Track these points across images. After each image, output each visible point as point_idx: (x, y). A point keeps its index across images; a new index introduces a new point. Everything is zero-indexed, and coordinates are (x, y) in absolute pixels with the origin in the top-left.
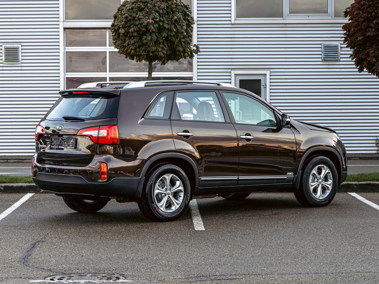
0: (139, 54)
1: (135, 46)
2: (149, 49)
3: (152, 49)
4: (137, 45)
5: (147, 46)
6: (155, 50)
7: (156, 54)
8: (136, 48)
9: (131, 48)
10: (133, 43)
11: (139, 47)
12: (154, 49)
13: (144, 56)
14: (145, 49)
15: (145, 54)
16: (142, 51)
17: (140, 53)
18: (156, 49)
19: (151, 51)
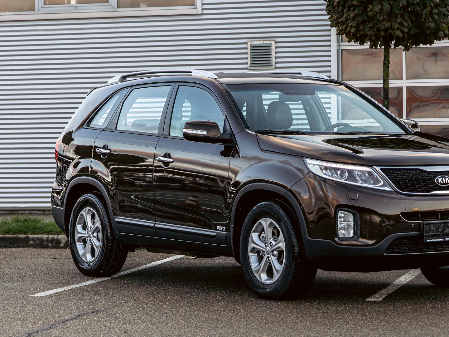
0: (365, 34)
1: (356, 22)
2: (379, 25)
3: (384, 25)
4: (360, 20)
5: (376, 22)
6: (388, 27)
7: (391, 33)
8: (358, 25)
9: (350, 25)
10: (353, 16)
11: (364, 22)
12: (387, 25)
13: (372, 37)
14: (373, 26)
15: (373, 33)
16: (368, 29)
17: (365, 32)
18: (391, 25)
19: (383, 28)
